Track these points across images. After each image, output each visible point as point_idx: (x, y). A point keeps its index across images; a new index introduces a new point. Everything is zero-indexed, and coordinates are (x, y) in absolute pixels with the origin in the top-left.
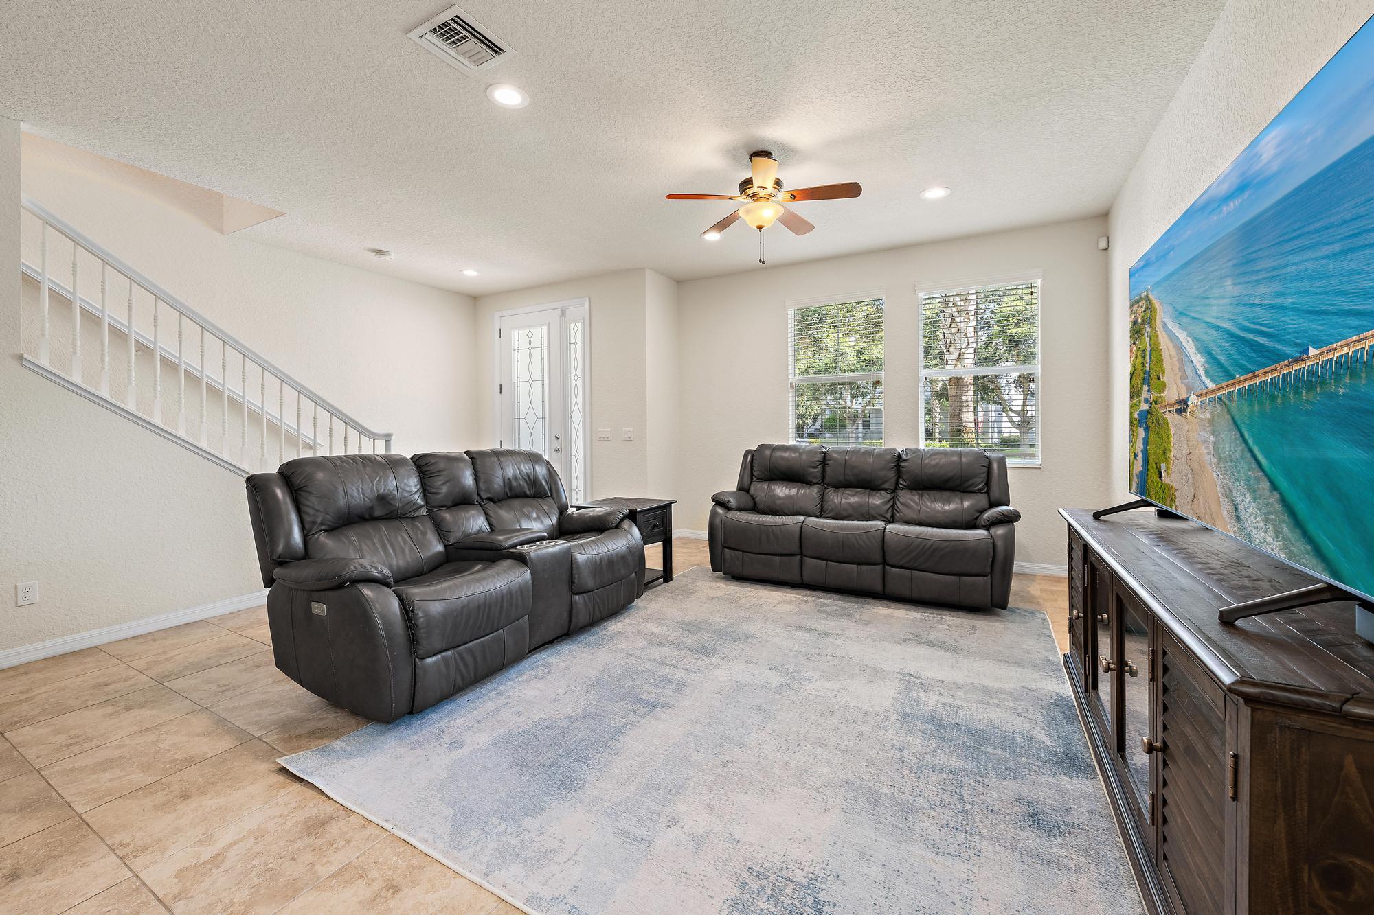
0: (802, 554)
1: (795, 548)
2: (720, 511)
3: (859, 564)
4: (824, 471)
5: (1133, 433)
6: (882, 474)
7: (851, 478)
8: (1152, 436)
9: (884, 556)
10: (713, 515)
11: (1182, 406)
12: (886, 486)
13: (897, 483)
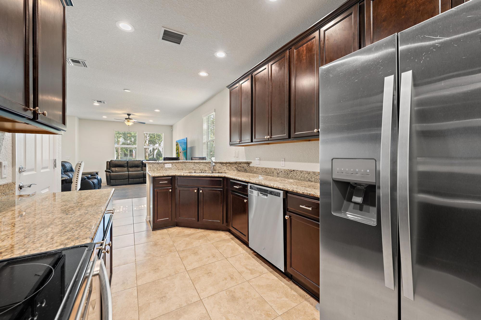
0: (128, 179)
1: (127, 177)
2: (107, 173)
3: (139, 178)
4: (127, 165)
5: (176, 154)
6: (140, 164)
7: (134, 165)
8: (178, 155)
9: (144, 176)
10: (106, 174)
11: (181, 152)
12: (140, 167)
13: (142, 166)
